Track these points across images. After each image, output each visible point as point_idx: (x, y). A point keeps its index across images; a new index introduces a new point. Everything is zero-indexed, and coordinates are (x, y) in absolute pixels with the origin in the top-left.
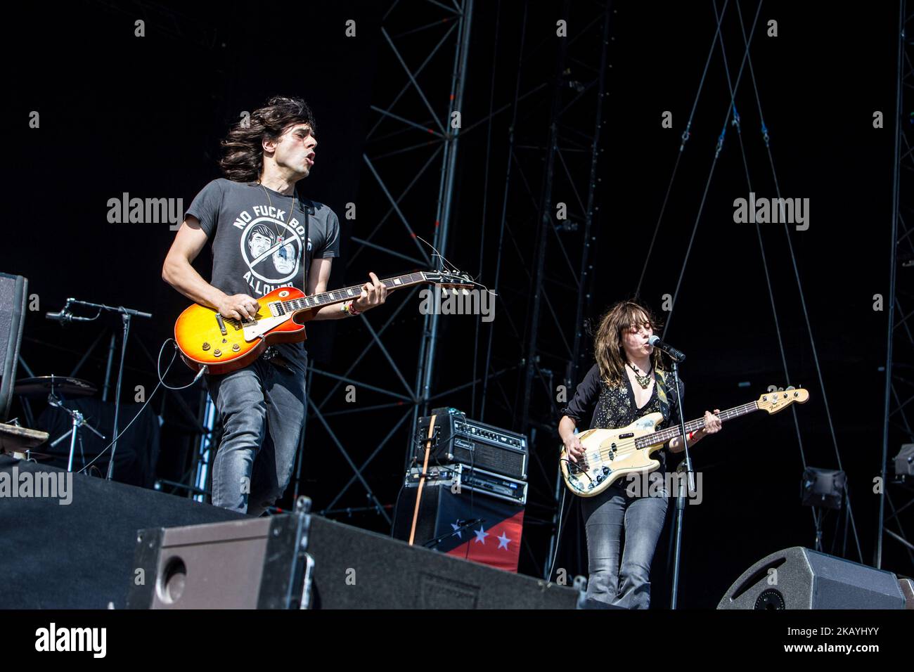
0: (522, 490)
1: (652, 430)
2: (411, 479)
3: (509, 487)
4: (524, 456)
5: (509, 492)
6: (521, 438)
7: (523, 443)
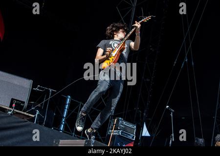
0: (134, 137)
2: (110, 132)
3: (131, 136)
4: (135, 130)
6: (135, 126)
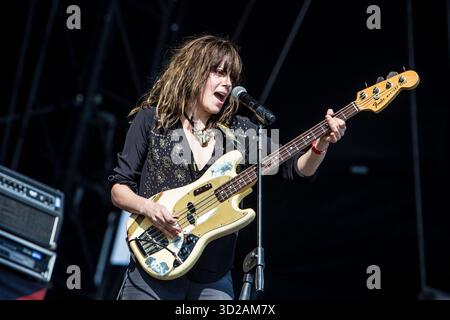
0: (47, 263)
1: (233, 174)
3: (31, 257)
4: (57, 220)
5: (30, 263)
6: (56, 195)
7: (58, 202)
